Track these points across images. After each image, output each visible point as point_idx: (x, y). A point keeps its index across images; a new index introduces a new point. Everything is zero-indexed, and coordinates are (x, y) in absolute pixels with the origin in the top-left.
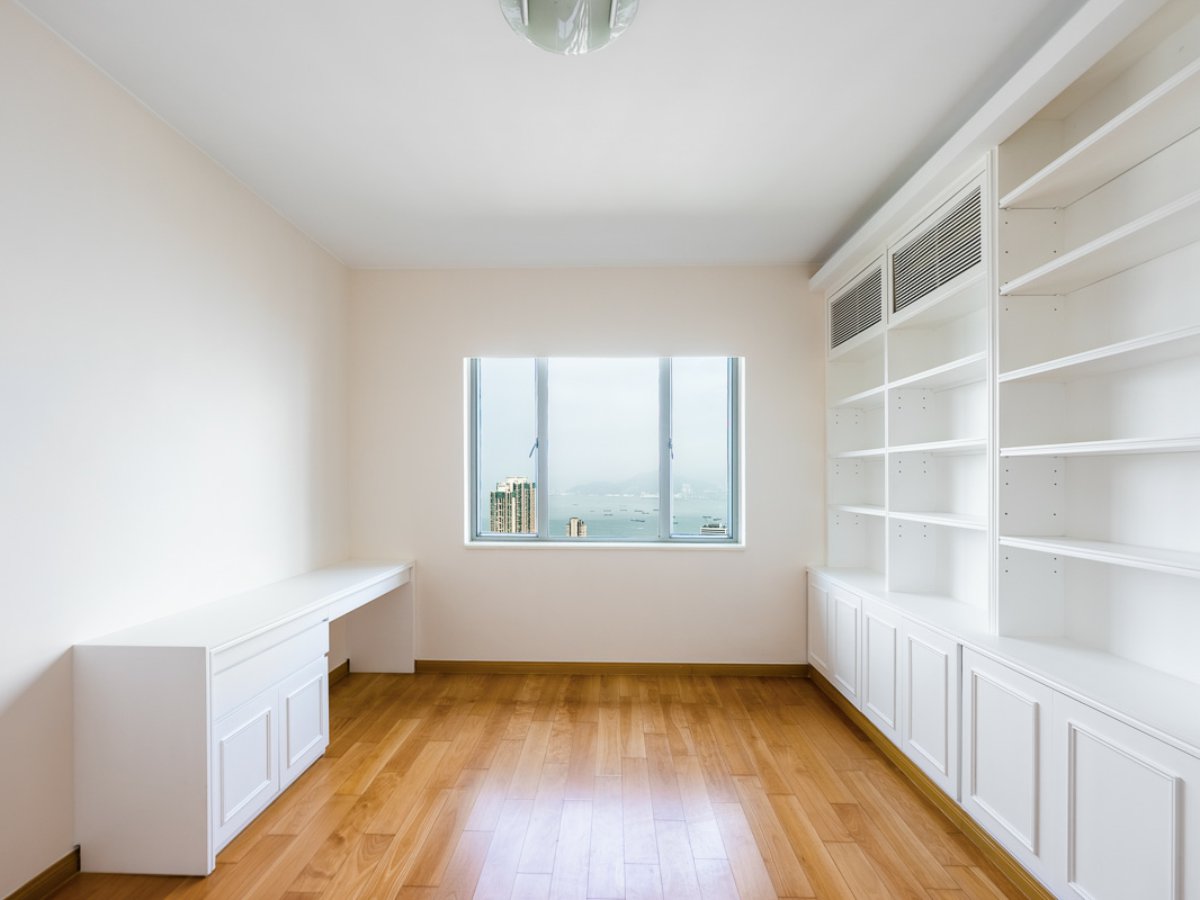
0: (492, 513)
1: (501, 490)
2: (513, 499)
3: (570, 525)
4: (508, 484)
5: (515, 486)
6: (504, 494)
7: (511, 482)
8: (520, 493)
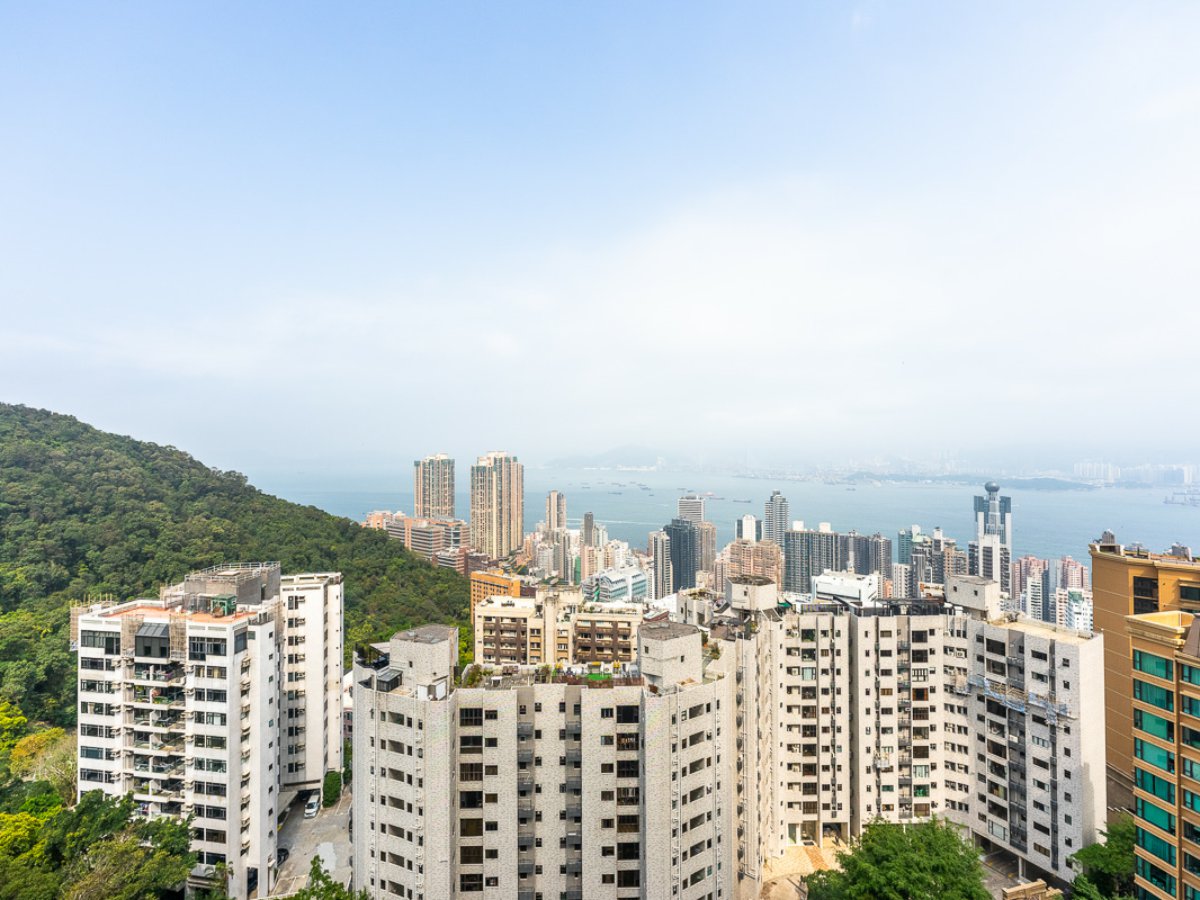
0: (473, 487)
1: (482, 464)
2: (494, 473)
3: (550, 498)
4: (489, 458)
5: (495, 459)
6: (484, 468)
7: (492, 456)
8: (501, 467)
